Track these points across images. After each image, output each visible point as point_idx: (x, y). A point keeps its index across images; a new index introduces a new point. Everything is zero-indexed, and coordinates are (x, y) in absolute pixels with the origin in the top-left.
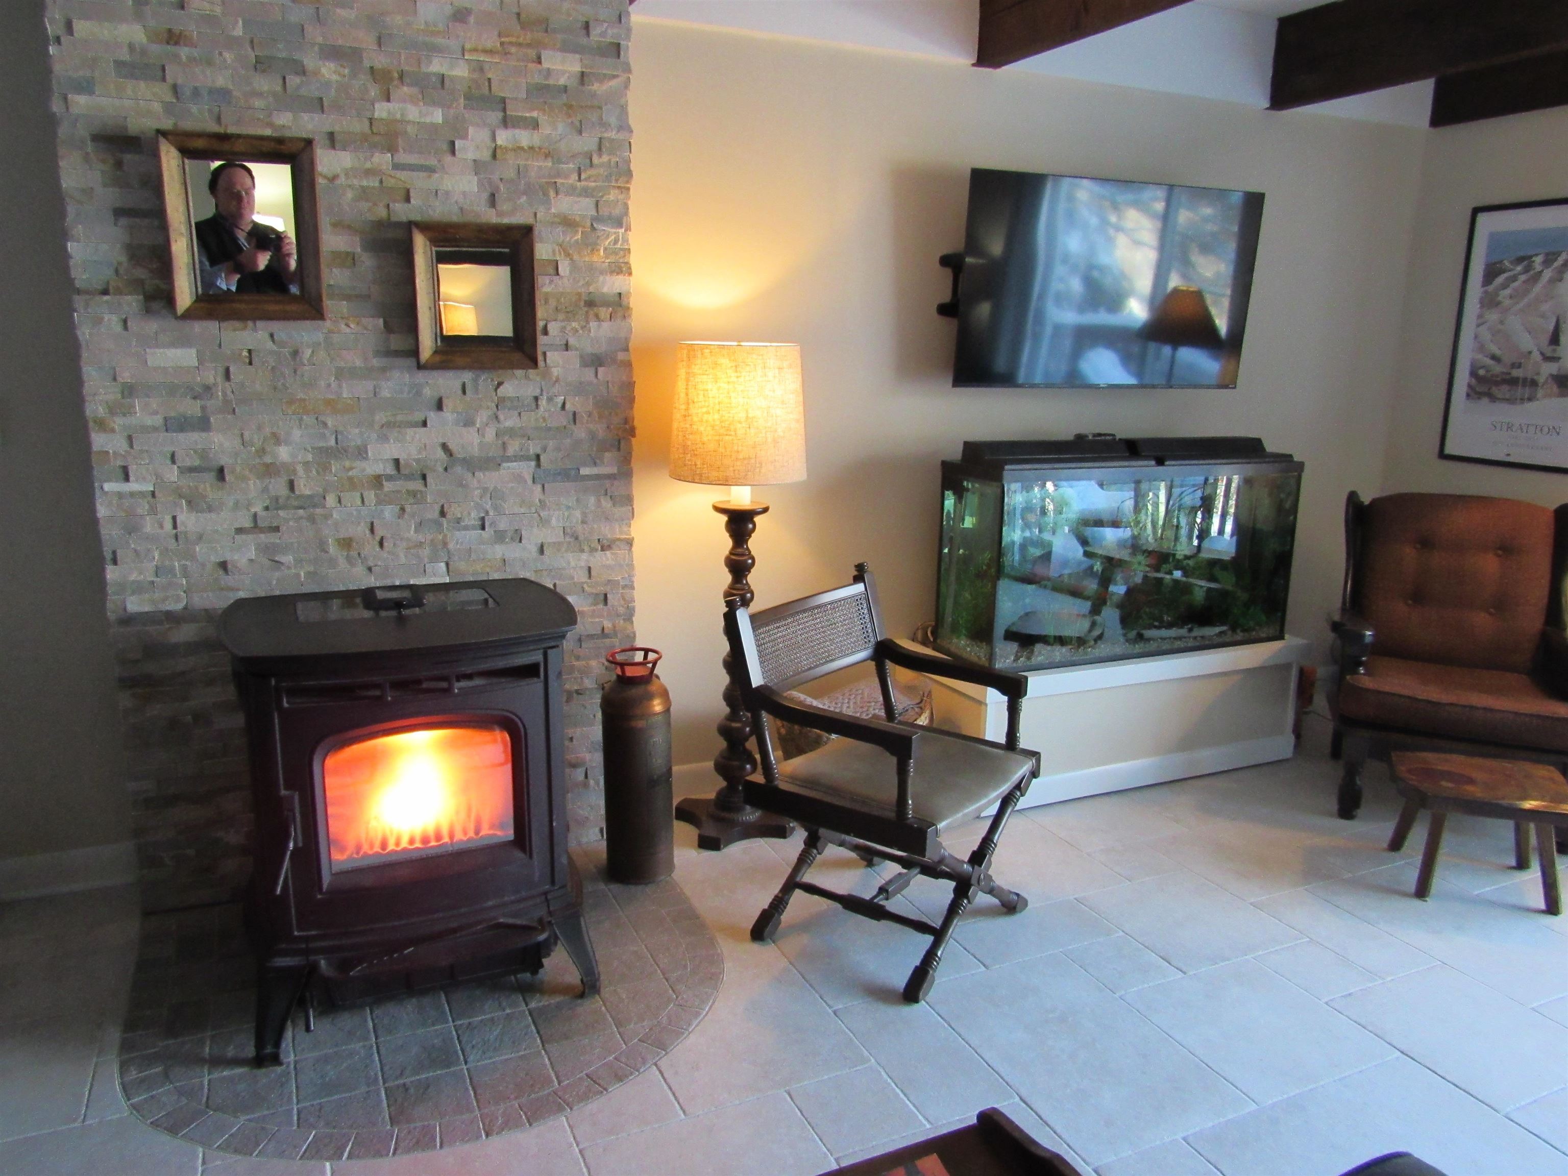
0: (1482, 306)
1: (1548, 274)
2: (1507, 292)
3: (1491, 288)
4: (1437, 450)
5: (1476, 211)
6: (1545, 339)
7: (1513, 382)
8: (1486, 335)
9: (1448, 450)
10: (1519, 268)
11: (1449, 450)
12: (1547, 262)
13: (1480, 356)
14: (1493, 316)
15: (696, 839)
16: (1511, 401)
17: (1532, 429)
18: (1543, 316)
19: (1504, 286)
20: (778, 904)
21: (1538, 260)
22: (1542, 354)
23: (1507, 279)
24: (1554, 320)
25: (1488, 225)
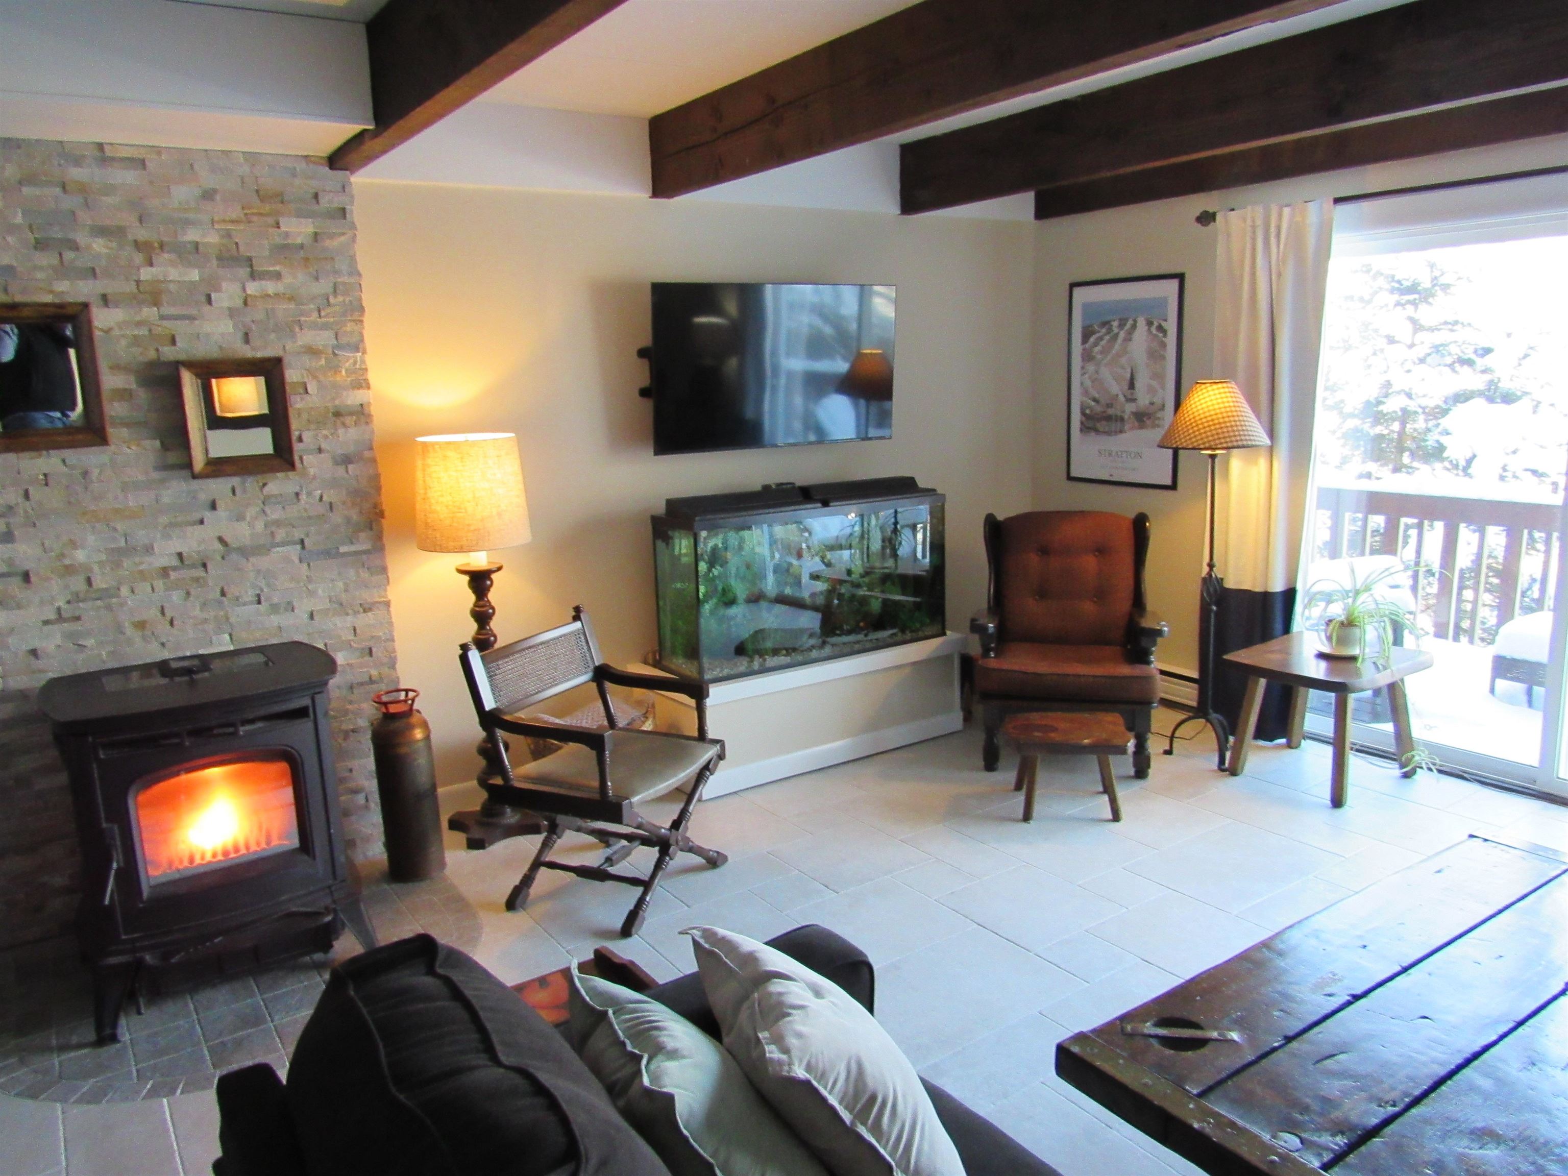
0: (1083, 360)
1: (1122, 334)
2: (1098, 348)
3: (1087, 346)
4: (1065, 473)
5: (1073, 286)
6: (1125, 386)
7: (1109, 418)
8: (1088, 382)
9: (1073, 473)
10: (1104, 330)
12: (1121, 326)
13: (1085, 399)
14: (1091, 368)
15: (465, 841)
16: (1108, 433)
17: (1124, 455)
18: (1123, 368)
19: (1096, 344)
20: (527, 880)
21: (1115, 324)
22: (1125, 396)
23: (1097, 339)
24: (1129, 370)
25: (1080, 296)
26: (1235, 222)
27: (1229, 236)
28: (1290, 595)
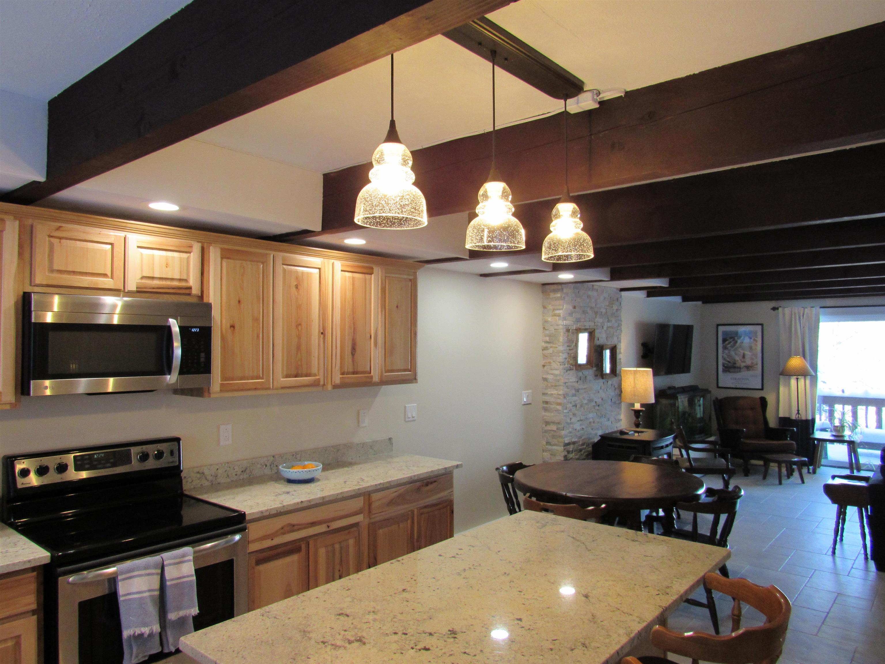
0: (723, 349)
1: (739, 341)
2: (729, 345)
3: (725, 344)
4: (715, 385)
5: (718, 325)
6: (741, 358)
7: (734, 368)
8: (725, 356)
10: (732, 340)
11: (720, 385)
12: (739, 339)
13: (724, 362)
14: (726, 351)
16: (735, 372)
17: (741, 379)
18: (740, 352)
21: (736, 338)
22: (741, 360)
23: (728, 343)
24: (742, 353)
25: (721, 329)
26: (787, 311)
27: (784, 314)
28: (813, 421)
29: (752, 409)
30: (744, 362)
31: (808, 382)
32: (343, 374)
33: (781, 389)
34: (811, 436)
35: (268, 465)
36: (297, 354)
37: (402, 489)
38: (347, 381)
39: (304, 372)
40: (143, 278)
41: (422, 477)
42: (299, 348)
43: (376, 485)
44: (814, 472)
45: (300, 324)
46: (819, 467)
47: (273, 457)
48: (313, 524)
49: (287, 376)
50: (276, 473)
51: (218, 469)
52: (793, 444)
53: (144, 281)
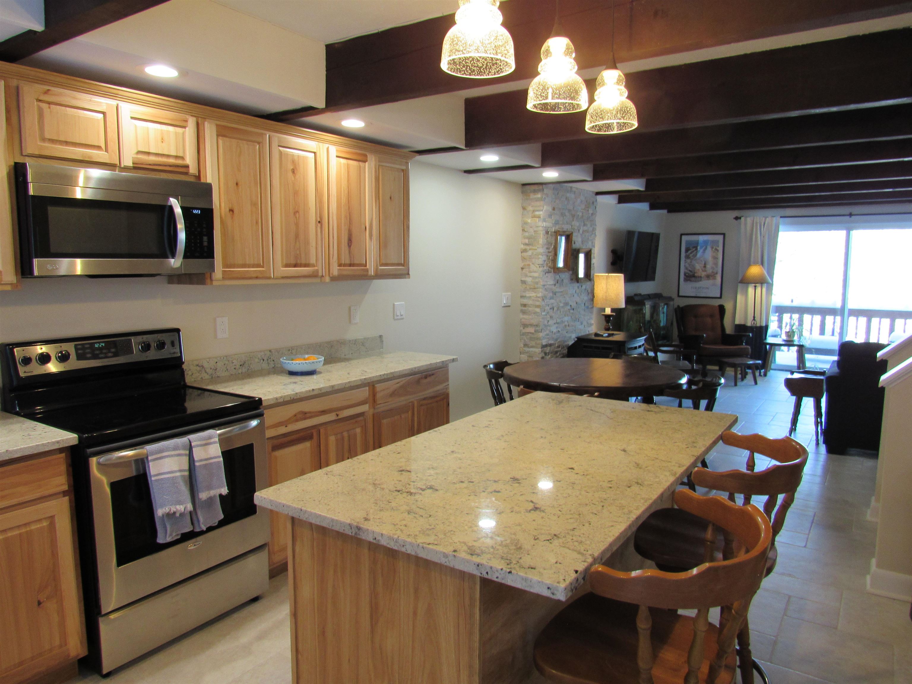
0: (685, 259)
1: (701, 251)
2: (691, 255)
3: (687, 254)
4: (677, 294)
5: (682, 235)
6: (702, 267)
7: (695, 277)
8: (687, 265)
9: (680, 294)
10: (694, 249)
13: (686, 271)
14: (689, 261)
16: (696, 281)
17: (701, 288)
18: (702, 261)
19: (691, 253)
21: (699, 247)
22: (702, 270)
24: (704, 262)
25: (684, 238)
26: (749, 220)
27: (746, 224)
28: (767, 327)
29: (712, 316)
30: (706, 271)
31: (764, 290)
32: (340, 265)
33: (739, 297)
34: (765, 341)
35: (265, 359)
36: (296, 243)
37: (404, 380)
38: (345, 273)
39: (303, 262)
40: (139, 152)
41: (422, 369)
42: (297, 236)
43: (380, 375)
44: (765, 375)
45: (297, 212)
46: (769, 371)
47: (270, 351)
48: (323, 412)
49: (287, 266)
50: (273, 367)
51: (216, 362)
52: (748, 348)
53: (140, 156)
